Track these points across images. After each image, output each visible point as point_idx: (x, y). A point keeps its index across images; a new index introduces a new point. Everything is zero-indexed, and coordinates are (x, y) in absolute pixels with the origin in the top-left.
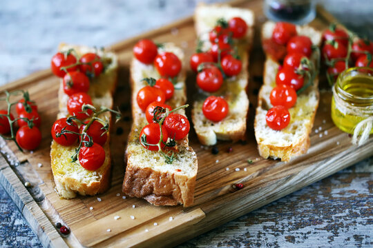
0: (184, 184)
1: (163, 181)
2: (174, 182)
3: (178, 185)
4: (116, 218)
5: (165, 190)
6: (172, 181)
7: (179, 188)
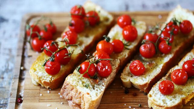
0: (87, 102)
1: (78, 96)
2: (83, 99)
3: (84, 102)
4: (48, 105)
5: (77, 101)
6: (82, 98)
7: (85, 104)
